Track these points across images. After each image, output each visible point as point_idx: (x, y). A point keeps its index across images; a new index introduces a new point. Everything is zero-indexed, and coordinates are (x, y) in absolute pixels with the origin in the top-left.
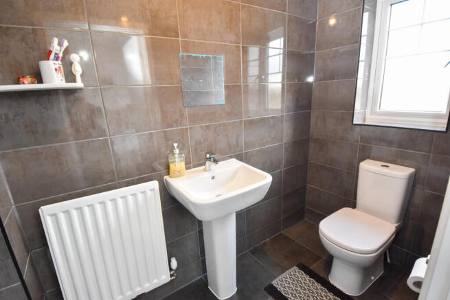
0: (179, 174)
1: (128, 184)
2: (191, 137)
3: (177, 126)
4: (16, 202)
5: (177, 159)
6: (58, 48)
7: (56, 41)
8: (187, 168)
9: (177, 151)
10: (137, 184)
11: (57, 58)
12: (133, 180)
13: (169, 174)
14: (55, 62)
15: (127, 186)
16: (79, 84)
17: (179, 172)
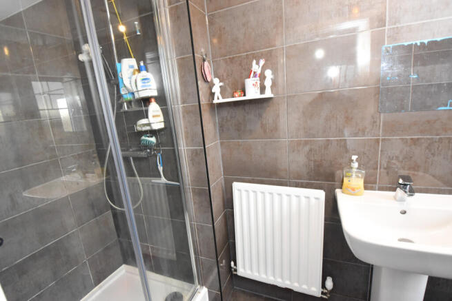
0: (353, 192)
1: (297, 185)
2: (381, 151)
3: (364, 135)
4: (224, 174)
5: (354, 174)
6: (257, 66)
7: (254, 62)
8: (366, 188)
9: (356, 165)
10: (305, 187)
11: (255, 75)
12: (302, 183)
13: (341, 188)
14: (254, 79)
15: (296, 187)
16: (268, 94)
17: (353, 189)
